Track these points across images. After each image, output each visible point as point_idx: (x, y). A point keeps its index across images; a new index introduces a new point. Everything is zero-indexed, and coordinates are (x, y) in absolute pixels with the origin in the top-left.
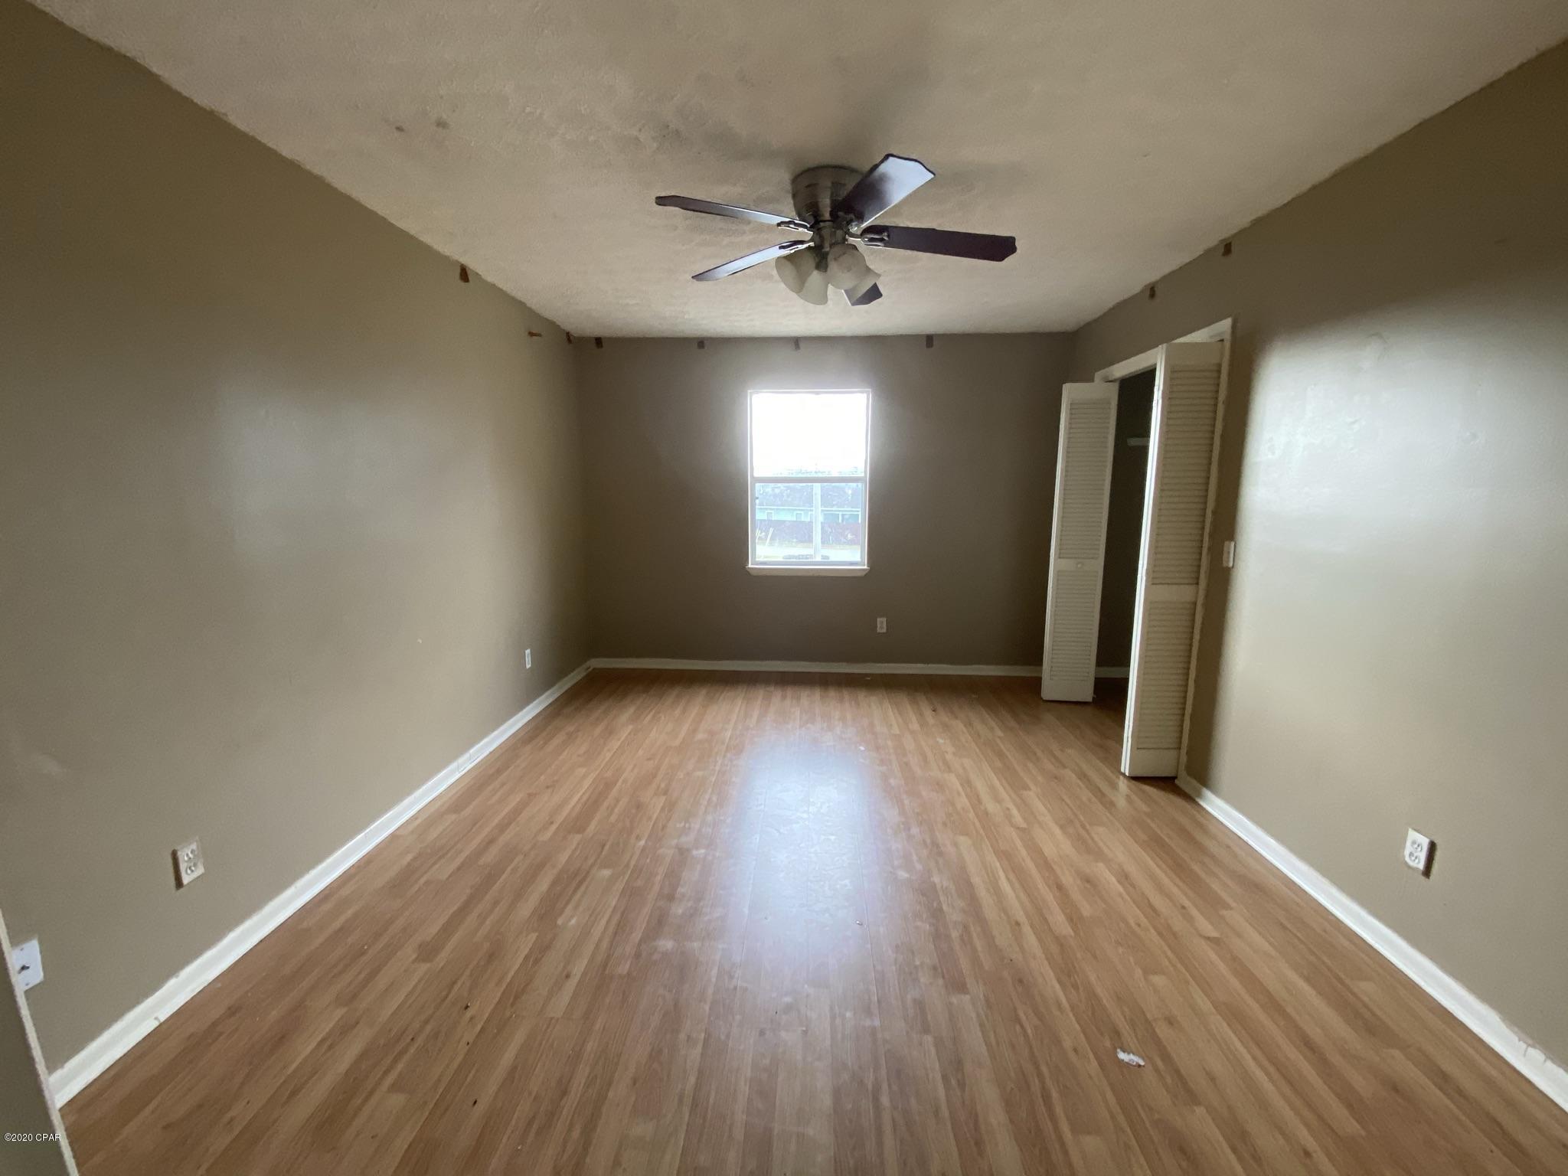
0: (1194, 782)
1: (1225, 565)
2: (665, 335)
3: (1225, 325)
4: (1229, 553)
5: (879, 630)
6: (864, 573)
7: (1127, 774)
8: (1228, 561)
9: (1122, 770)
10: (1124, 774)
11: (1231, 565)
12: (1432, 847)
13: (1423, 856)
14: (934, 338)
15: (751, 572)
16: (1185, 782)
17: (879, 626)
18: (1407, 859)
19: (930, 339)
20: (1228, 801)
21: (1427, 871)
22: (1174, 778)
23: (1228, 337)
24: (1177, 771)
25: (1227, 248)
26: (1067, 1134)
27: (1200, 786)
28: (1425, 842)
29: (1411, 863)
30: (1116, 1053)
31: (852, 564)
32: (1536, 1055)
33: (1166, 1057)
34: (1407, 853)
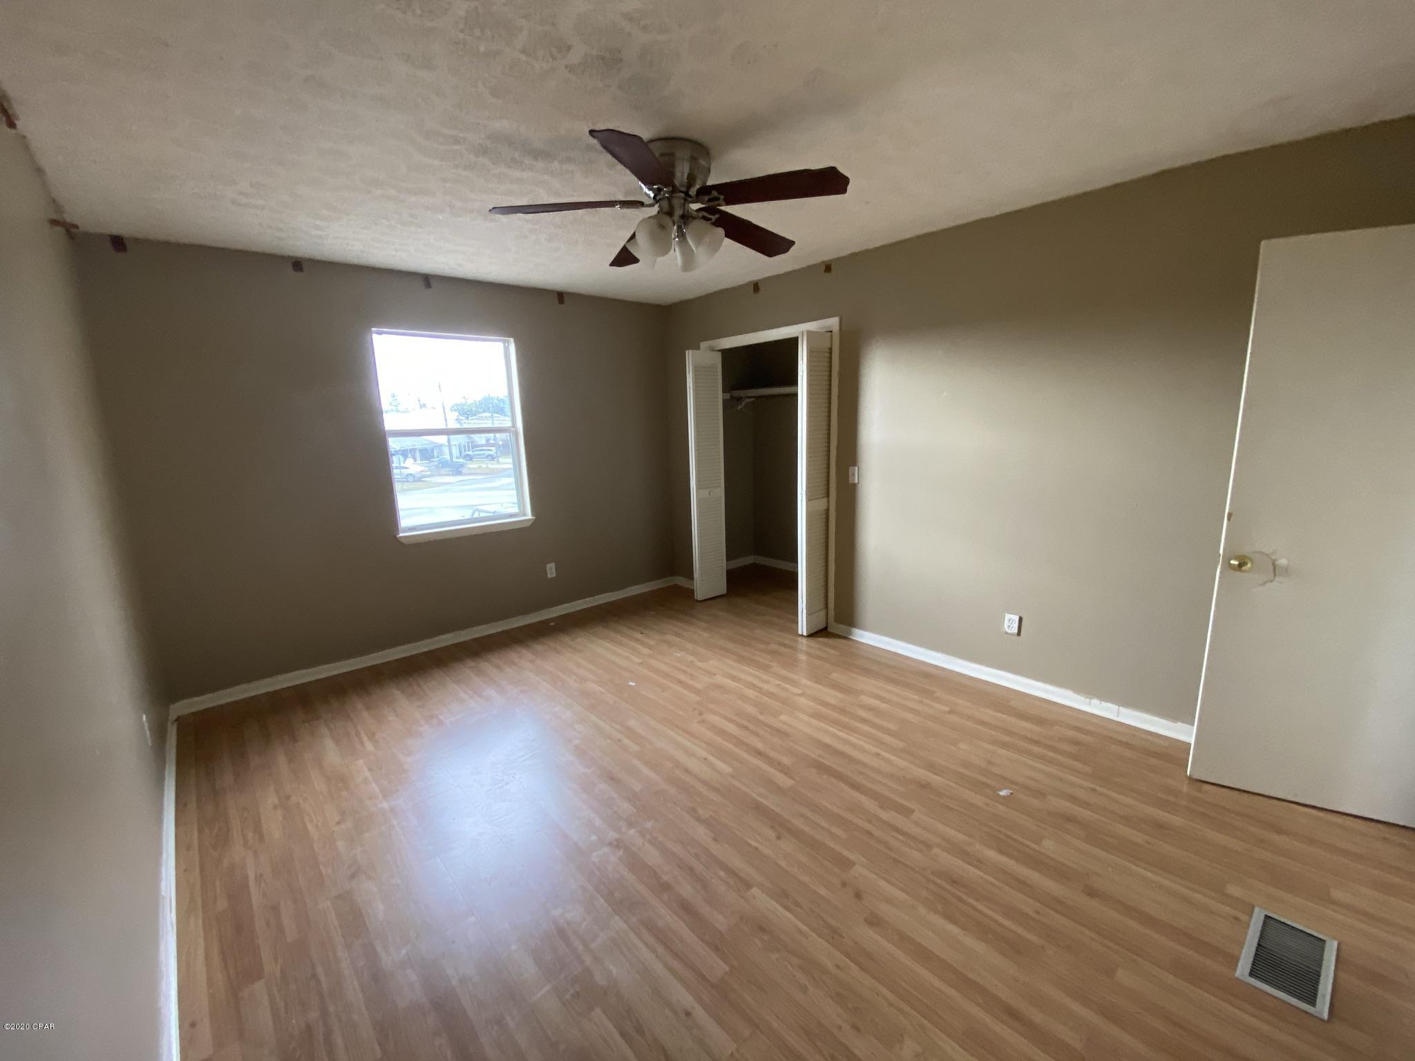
0: (843, 627)
1: (851, 482)
2: (228, 246)
3: (833, 322)
4: (853, 474)
5: (549, 576)
6: (529, 524)
7: (805, 634)
8: (854, 480)
9: (800, 633)
10: (802, 635)
11: (856, 481)
12: (1021, 619)
13: (1016, 625)
14: (564, 296)
15: (402, 540)
16: (835, 628)
17: (548, 572)
18: (1007, 630)
19: (561, 296)
20: (873, 631)
21: (1019, 633)
22: (826, 628)
23: (836, 329)
24: (827, 623)
25: (828, 268)
26: (1035, 846)
27: (847, 627)
28: (1016, 618)
29: (1009, 631)
30: (998, 794)
31: (511, 516)
32: (1095, 701)
33: (1016, 784)
34: (1006, 626)
